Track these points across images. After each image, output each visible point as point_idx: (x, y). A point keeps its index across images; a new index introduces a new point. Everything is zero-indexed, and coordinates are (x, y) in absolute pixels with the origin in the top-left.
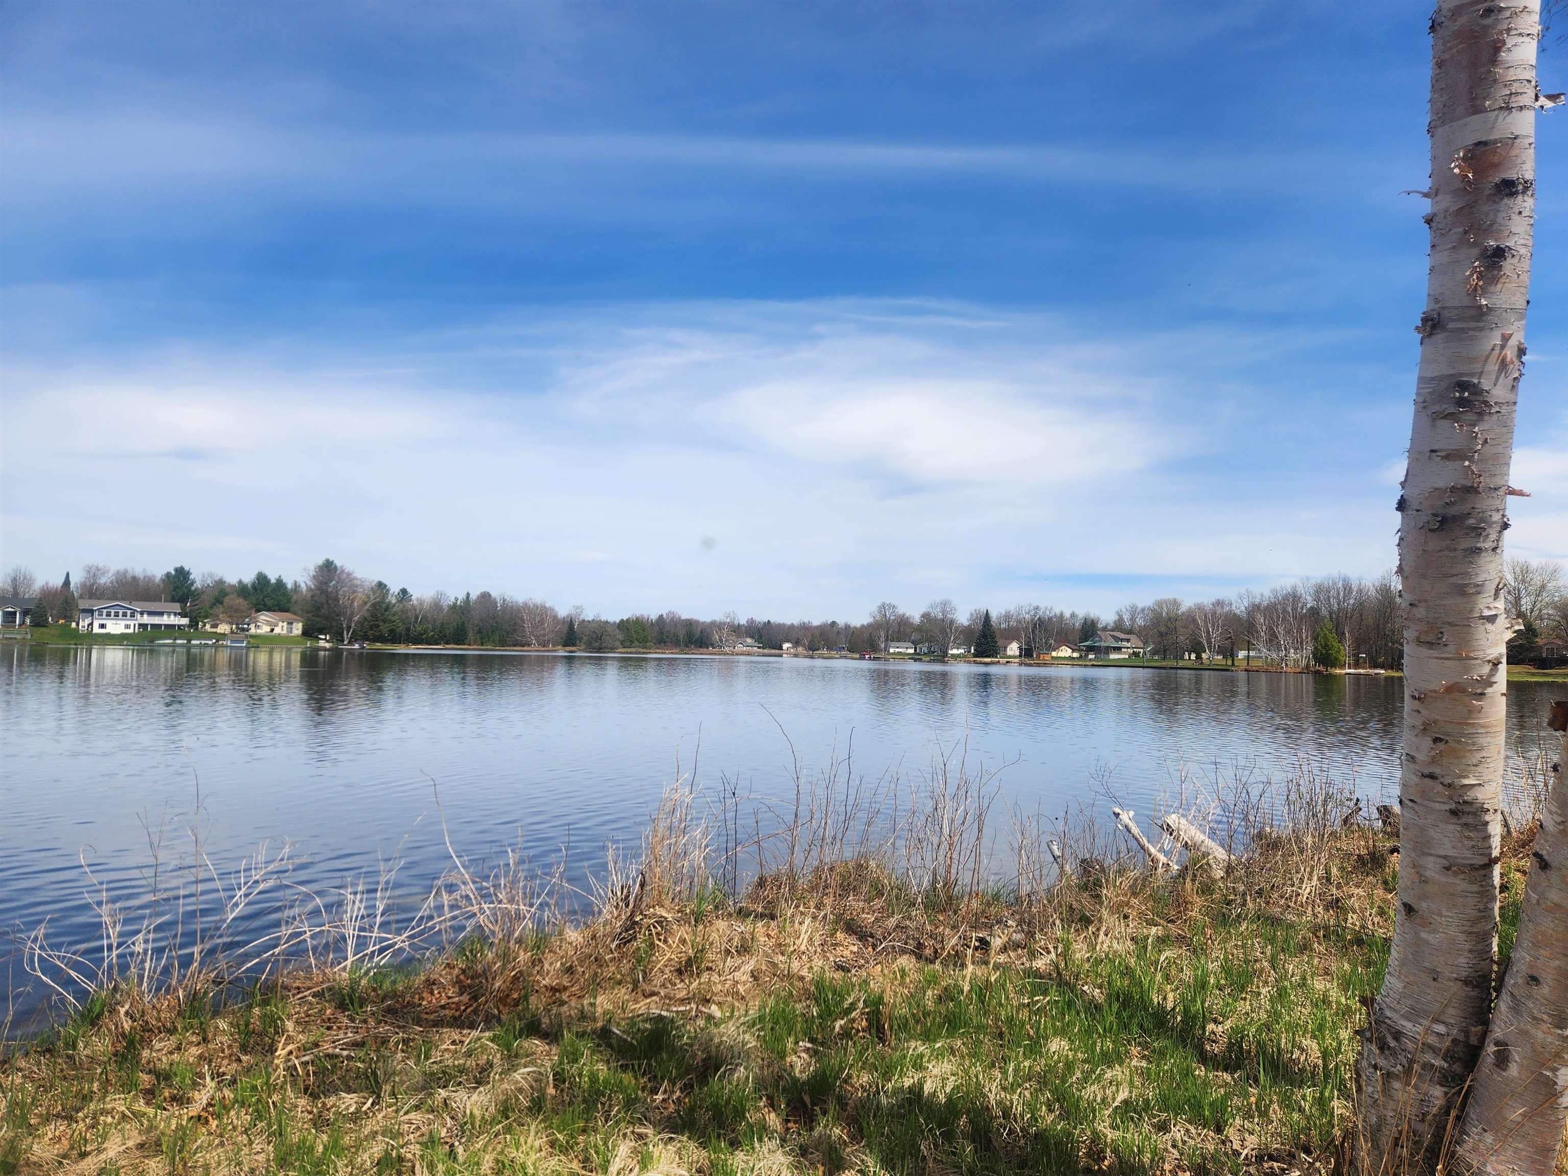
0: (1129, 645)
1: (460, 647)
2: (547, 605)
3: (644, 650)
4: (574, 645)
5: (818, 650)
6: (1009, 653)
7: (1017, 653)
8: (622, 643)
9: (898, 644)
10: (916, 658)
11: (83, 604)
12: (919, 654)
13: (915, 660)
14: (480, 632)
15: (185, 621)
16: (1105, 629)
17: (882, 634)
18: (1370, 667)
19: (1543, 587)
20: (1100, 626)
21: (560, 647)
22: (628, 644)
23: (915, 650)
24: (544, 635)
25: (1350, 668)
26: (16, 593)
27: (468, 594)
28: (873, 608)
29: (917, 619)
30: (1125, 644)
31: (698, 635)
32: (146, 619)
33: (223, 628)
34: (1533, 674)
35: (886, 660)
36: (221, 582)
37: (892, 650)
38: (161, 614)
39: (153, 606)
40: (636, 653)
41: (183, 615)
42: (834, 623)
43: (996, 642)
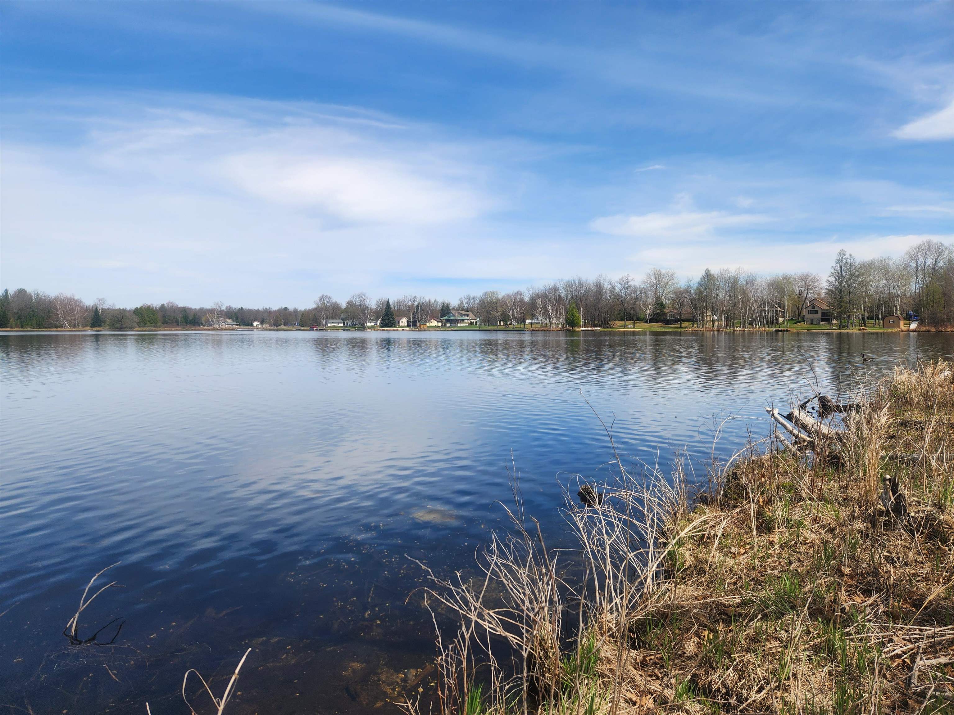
0: (468, 318)
1: (4, 329)
2: (76, 298)
3: (156, 329)
4: (100, 326)
5: (280, 325)
6: (401, 324)
7: (406, 324)
8: (138, 324)
9: (332, 321)
10: (345, 329)
12: (346, 327)
13: (344, 330)
14: (19, 318)
16: (453, 309)
17: (324, 314)
18: (592, 327)
19: (667, 283)
20: (451, 308)
21: (88, 328)
22: (142, 324)
23: (344, 324)
24: (75, 320)
25: (582, 327)
27: (6, 291)
28: (317, 299)
29: (344, 305)
30: (466, 317)
31: (191, 318)
34: (664, 328)
35: (326, 330)
37: (329, 325)
40: (149, 331)
42: (286, 308)
43: (394, 318)
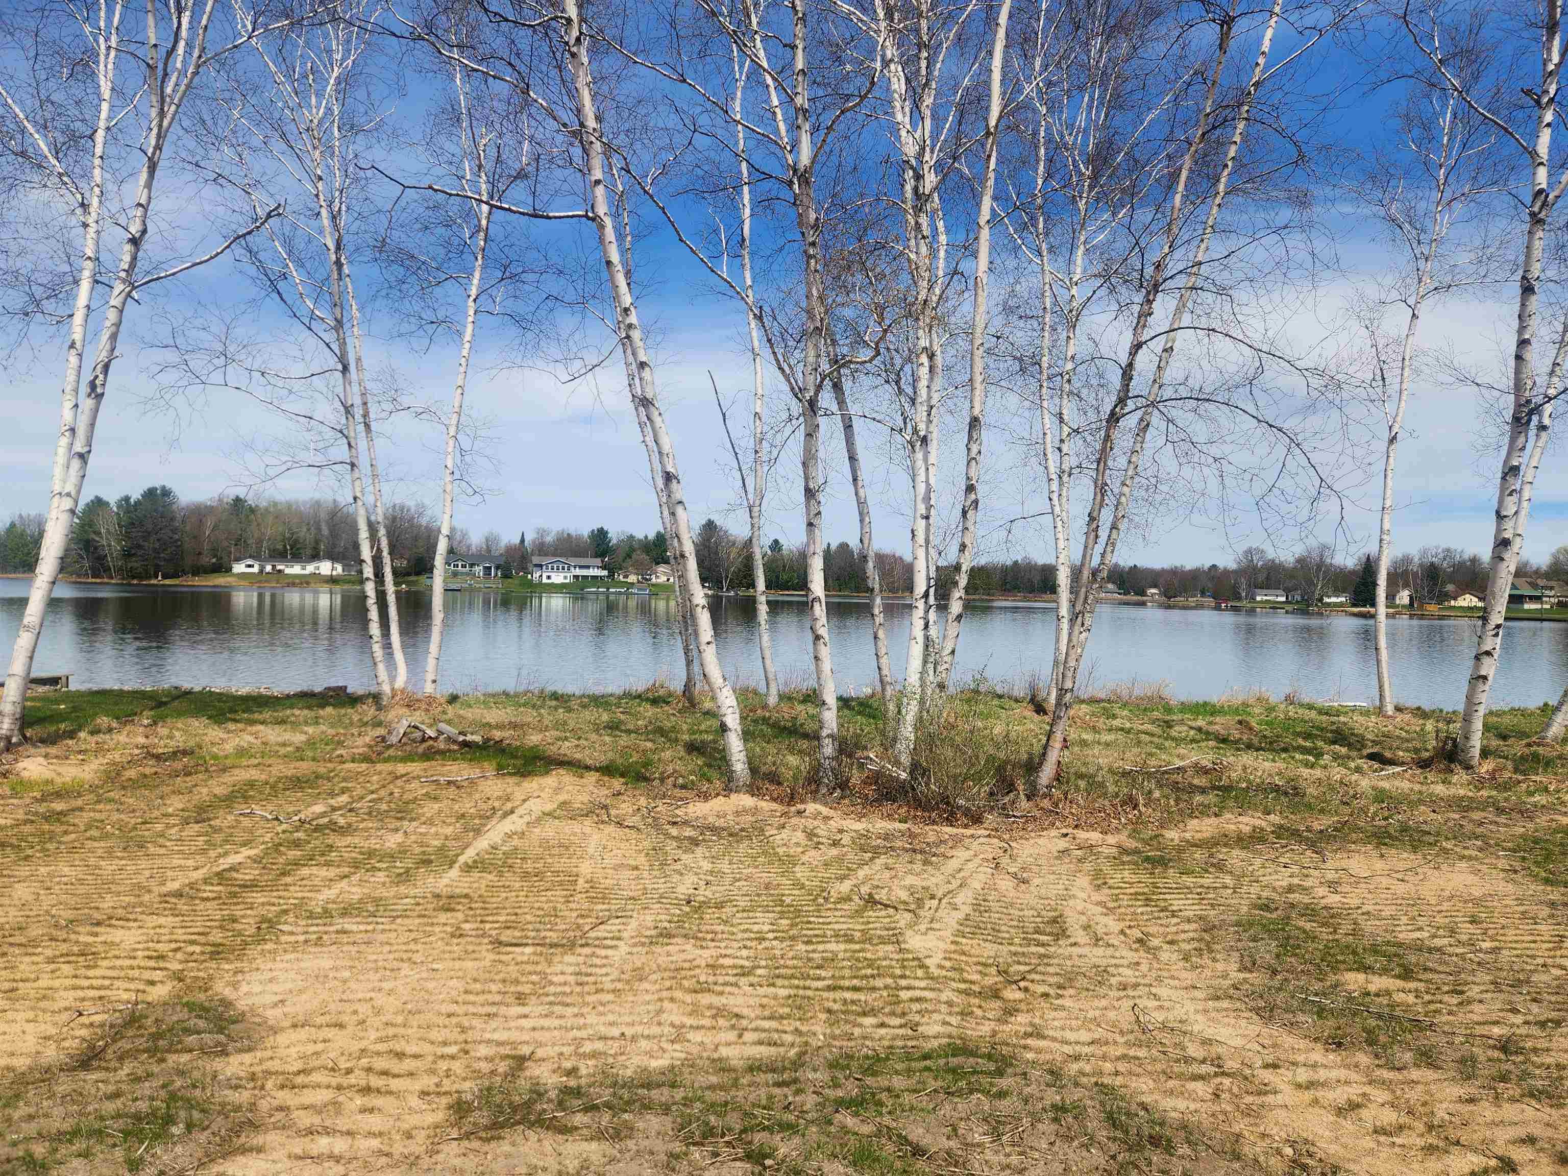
0: (1552, 593)
9: (1265, 591)
10: (1287, 607)
11: (536, 560)
12: (1290, 603)
14: (838, 579)
15: (605, 573)
17: (1245, 581)
21: (907, 594)
23: (1287, 599)
24: (894, 583)
26: (489, 550)
28: (1240, 551)
29: (1289, 565)
30: (1547, 592)
32: (578, 572)
33: (632, 578)
35: (1254, 608)
36: (631, 537)
37: (1258, 598)
38: (588, 567)
39: (583, 561)
41: (604, 568)
